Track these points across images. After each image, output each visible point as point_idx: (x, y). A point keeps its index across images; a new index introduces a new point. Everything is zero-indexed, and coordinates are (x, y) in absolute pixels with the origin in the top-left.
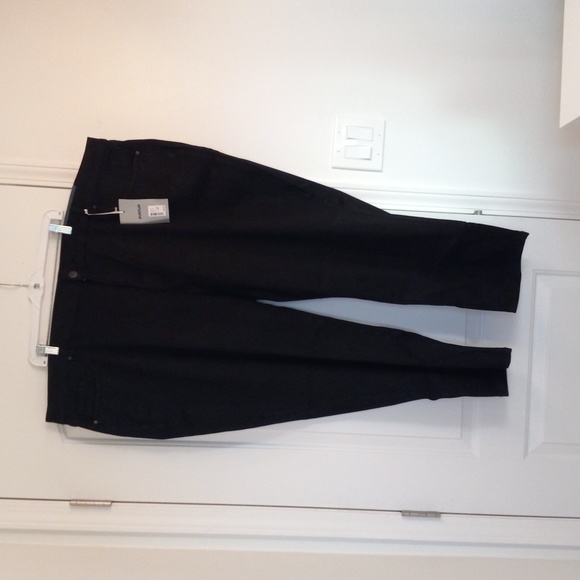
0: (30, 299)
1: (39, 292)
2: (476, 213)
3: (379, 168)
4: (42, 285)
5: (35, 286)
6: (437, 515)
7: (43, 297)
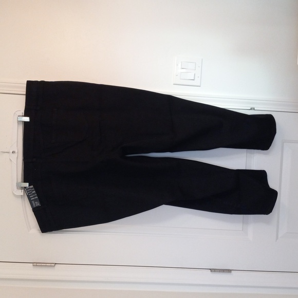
0: (10, 160)
1: (15, 155)
2: (251, 109)
3: (199, 85)
4: (16, 152)
5: (13, 152)
6: (229, 271)
7: (17, 158)
